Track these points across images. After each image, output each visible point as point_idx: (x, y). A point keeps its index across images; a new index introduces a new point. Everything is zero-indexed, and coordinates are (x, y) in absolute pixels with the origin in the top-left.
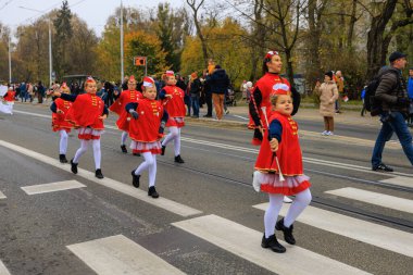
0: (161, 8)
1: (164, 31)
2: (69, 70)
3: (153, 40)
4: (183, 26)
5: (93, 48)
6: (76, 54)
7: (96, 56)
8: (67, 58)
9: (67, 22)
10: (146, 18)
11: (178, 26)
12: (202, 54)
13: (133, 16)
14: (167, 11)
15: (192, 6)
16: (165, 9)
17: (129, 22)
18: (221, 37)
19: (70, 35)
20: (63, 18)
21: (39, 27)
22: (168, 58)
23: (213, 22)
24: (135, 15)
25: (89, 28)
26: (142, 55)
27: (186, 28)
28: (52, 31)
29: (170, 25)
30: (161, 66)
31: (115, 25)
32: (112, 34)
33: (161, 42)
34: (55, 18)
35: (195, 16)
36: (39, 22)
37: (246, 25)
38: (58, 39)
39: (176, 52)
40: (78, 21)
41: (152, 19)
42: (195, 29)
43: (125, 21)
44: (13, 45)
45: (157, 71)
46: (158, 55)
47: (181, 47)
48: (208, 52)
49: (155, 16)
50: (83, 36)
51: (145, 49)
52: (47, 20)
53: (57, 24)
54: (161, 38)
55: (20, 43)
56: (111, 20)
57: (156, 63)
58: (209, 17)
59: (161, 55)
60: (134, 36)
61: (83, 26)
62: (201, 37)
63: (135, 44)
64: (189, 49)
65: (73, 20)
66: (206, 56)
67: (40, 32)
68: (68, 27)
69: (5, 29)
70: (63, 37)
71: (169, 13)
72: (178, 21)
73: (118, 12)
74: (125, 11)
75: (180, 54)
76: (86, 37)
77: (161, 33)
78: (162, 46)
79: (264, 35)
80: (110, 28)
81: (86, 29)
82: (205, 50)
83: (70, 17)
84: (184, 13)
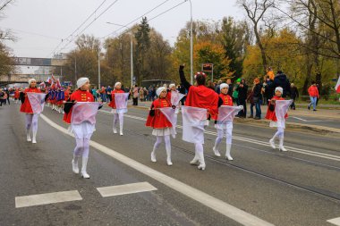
0: (225, 22)
1: (228, 41)
2: (147, 75)
3: (218, 50)
4: (244, 36)
5: (167, 57)
6: (153, 61)
7: (169, 64)
8: (146, 65)
9: (146, 35)
10: (212, 30)
11: (240, 36)
12: (261, 61)
13: (201, 28)
14: (230, 24)
15: (253, 19)
16: (228, 22)
17: (198, 33)
18: (279, 46)
19: (148, 46)
20: (143, 31)
21: (123, 39)
22: (231, 65)
23: (271, 32)
24: (203, 28)
25: (164, 39)
26: (209, 62)
27: (247, 38)
28: (133, 42)
29: (233, 36)
30: (225, 72)
31: (186, 36)
32: (183, 44)
33: (225, 51)
34: (136, 31)
35: (255, 28)
36: (123, 35)
37: (301, 35)
38: (138, 49)
39: (238, 59)
40: (155, 33)
41: (217, 31)
42: (255, 39)
43: (194, 33)
44: (102, 54)
45: (222, 76)
46: (223, 62)
47: (243, 55)
48: (267, 59)
49: (220, 29)
50: (159, 46)
51: (211, 57)
52: (130, 33)
53: (138, 37)
54: (225, 48)
55: (108, 53)
56: (183, 33)
57: (221, 68)
58: (267, 28)
59: (226, 62)
60: (202, 46)
61: (159, 38)
62: (260, 46)
63: (203, 53)
64: (250, 57)
65: (151, 33)
66: (265, 62)
67: (124, 43)
68: (147, 39)
69: (97, 41)
70: (142, 48)
71: (232, 26)
72: (240, 32)
73: (189, 25)
74: (194, 24)
75: (242, 61)
76: (162, 47)
77: (226, 43)
78: (227, 54)
79: (318, 43)
80: (182, 39)
81: (161, 41)
82: (264, 57)
83: (148, 30)
84: (245, 25)
